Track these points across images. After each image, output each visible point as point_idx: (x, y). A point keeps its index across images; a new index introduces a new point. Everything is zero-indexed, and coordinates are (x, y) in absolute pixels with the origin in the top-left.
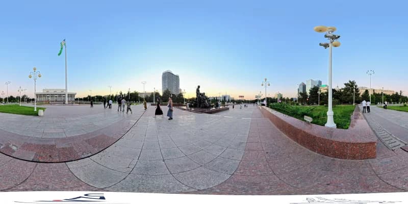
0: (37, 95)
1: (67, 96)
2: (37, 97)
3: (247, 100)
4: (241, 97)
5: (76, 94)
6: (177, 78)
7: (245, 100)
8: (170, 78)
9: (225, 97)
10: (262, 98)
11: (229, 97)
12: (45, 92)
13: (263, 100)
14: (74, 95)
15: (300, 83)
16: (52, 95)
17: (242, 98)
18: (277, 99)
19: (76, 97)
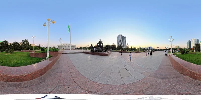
0: (58, 46)
1: (70, 47)
2: (59, 47)
3: (161, 49)
4: (158, 47)
5: (76, 46)
6: (125, 38)
7: (160, 50)
8: (121, 39)
9: (149, 48)
10: (169, 48)
11: (152, 47)
12: (62, 45)
13: (170, 49)
14: (75, 46)
15: (188, 41)
16: (65, 47)
17: (158, 49)
18: (177, 48)
19: (76, 47)
